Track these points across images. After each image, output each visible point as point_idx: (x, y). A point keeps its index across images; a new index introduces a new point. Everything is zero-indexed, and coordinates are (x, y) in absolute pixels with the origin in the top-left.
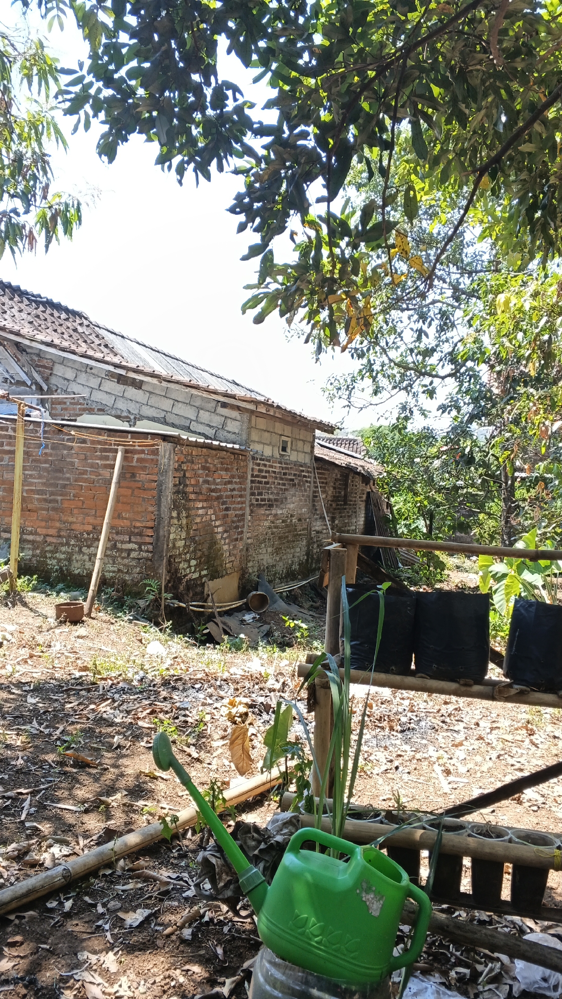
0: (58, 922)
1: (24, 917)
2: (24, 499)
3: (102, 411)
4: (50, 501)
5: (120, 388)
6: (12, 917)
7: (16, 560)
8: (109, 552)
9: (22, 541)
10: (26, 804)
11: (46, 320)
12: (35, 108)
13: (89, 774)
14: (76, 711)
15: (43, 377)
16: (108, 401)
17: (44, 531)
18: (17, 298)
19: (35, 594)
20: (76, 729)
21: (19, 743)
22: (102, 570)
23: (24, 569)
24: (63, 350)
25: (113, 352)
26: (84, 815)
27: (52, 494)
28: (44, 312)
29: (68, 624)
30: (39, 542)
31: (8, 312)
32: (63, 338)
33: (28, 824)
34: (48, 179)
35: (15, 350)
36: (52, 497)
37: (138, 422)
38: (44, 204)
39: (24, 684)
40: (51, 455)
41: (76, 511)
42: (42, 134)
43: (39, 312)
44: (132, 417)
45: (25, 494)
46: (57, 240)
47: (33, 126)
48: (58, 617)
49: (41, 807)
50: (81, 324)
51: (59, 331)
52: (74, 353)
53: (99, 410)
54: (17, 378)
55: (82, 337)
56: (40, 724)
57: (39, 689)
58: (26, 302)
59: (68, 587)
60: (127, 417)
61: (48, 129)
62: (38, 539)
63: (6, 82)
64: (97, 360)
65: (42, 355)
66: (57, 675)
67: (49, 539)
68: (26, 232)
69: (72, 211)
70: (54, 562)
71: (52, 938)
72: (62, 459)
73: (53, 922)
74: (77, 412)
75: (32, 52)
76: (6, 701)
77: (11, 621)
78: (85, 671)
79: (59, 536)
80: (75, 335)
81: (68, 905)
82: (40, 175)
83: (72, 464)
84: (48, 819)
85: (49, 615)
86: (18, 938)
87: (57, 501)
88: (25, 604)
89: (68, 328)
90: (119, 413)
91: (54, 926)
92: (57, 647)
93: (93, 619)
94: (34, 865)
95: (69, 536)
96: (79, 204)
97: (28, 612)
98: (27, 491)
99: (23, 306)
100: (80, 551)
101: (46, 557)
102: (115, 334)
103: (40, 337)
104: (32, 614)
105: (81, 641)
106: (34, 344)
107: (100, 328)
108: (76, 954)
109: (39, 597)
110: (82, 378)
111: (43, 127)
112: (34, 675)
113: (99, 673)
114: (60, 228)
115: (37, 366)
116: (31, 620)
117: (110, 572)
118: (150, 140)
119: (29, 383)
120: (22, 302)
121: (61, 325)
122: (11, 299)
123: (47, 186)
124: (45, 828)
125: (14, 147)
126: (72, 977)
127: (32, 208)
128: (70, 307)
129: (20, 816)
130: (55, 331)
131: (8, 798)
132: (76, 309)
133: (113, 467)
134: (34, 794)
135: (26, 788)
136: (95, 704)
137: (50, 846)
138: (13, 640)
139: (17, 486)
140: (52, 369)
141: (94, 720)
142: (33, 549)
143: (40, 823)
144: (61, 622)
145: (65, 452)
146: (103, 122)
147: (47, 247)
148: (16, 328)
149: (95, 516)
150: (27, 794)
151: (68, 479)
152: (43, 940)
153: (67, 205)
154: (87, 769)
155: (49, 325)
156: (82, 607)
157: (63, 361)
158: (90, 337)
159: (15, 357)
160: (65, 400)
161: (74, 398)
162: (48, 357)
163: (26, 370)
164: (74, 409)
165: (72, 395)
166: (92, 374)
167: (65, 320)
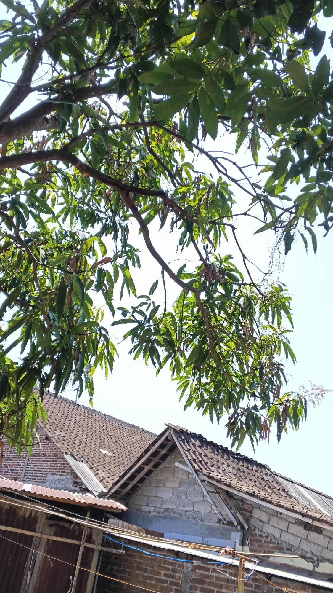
3: (290, 550)
5: (305, 532)
11: (244, 472)
12: (270, 331)
15: (244, 519)
16: (294, 542)
18: (226, 457)
24: (263, 500)
25: (288, 495)
28: (243, 466)
31: (221, 467)
32: (256, 485)
34: (281, 382)
35: (226, 497)
37: (321, 564)
38: (277, 401)
43: (239, 466)
44: (315, 559)
50: (266, 474)
51: (253, 480)
52: (270, 502)
53: (288, 549)
54: (227, 520)
55: (267, 484)
58: (231, 459)
60: (311, 558)
64: (288, 510)
65: (244, 501)
68: (261, 423)
69: (300, 407)
74: (271, 550)
80: (262, 482)
89: (258, 477)
90: (304, 553)
96: (305, 401)
99: (229, 462)
102: (287, 480)
103: (244, 488)
106: (240, 494)
107: (277, 476)
110: (274, 521)
115: (241, 509)
119: (236, 523)
120: (228, 459)
121: (254, 475)
122: (222, 457)
123: (279, 388)
128: (258, 461)
130: (251, 480)
140: (251, 512)
148: (228, 481)
155: (246, 475)
157: (259, 507)
158: (272, 483)
159: (225, 501)
160: (261, 539)
161: (267, 537)
162: (249, 503)
163: (233, 512)
164: (268, 547)
165: (266, 535)
166: (282, 518)
167: (257, 471)
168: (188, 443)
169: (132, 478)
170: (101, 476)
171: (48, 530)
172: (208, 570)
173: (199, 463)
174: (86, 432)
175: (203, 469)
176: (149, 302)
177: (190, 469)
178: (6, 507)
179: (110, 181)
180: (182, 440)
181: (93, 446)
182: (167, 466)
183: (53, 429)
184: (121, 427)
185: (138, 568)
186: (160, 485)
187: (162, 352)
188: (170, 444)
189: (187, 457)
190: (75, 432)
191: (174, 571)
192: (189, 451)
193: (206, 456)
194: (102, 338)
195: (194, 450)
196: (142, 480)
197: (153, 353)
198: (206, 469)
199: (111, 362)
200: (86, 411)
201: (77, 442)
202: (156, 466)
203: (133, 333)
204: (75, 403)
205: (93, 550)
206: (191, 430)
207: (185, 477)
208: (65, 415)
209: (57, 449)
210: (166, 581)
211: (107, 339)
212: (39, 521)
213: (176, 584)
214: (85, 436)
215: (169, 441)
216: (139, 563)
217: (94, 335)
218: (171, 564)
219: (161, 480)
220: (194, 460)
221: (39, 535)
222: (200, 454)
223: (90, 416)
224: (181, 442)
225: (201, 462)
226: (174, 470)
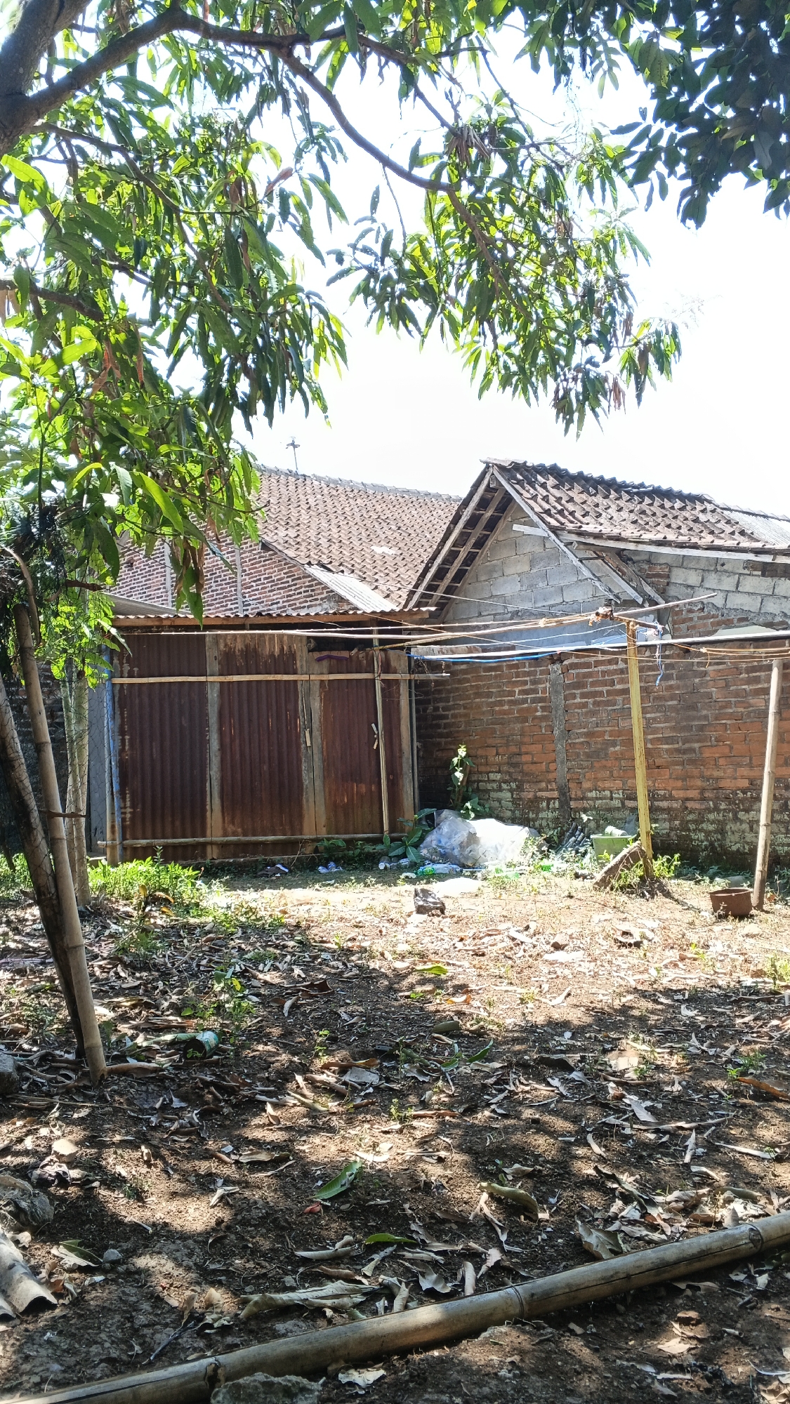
0: (749, 1302)
1: (699, 1289)
2: (648, 753)
3: (745, 620)
4: (685, 752)
5: (768, 582)
6: (682, 1286)
7: (648, 833)
8: (777, 817)
9: (652, 810)
10: (691, 1142)
11: (654, 514)
12: (601, 221)
13: (778, 1111)
14: (752, 1028)
15: (657, 591)
16: (750, 604)
17: (681, 794)
18: (613, 495)
19: (680, 881)
20: (753, 1050)
21: (673, 1064)
22: (771, 845)
23: (661, 847)
24: (681, 546)
25: (752, 538)
26: (777, 1165)
27: (685, 741)
28: (651, 505)
29: (731, 918)
30: (676, 809)
31: (604, 514)
32: (679, 532)
33: (694, 1169)
34: (629, 307)
35: (618, 562)
36: (687, 746)
38: (629, 341)
39: (676, 991)
40: (678, 688)
41: (722, 762)
42: (615, 252)
43: (644, 506)
45: (649, 746)
46: (653, 384)
47: (602, 244)
48: (715, 908)
49: (712, 1148)
50: (703, 511)
51: (674, 526)
52: (695, 546)
53: (741, 620)
54: (623, 597)
55: (706, 527)
56: (702, 1042)
57: (695, 999)
58: (626, 497)
59: (726, 870)
60: (782, 623)
61: (622, 242)
62: (675, 805)
63: (560, 200)
64: (729, 550)
65: (653, 561)
66: (720, 983)
67: (690, 805)
68: (609, 385)
69: (667, 339)
70: (702, 836)
71: (741, 1321)
72: (694, 690)
73: (741, 1302)
74: (710, 629)
75: (589, 150)
76: (653, 1012)
77: (652, 916)
78: (759, 976)
79: (703, 799)
80: (697, 527)
81: (762, 1280)
82: (619, 305)
83: (709, 695)
84: (724, 1165)
85: (702, 907)
86: (693, 1314)
87: (693, 750)
88: (668, 894)
89: (686, 519)
90: (770, 619)
91: (743, 1306)
92: (717, 948)
93: (767, 912)
94: (709, 1222)
95: (717, 798)
96: (674, 328)
97: (673, 905)
98: (652, 741)
99: (622, 503)
100: (736, 819)
101: (689, 830)
102: (753, 514)
103: (647, 536)
104: (679, 907)
105: (752, 941)
106: (641, 547)
107: (731, 510)
108: (780, 1350)
109: (687, 885)
110: (712, 580)
111: (615, 242)
112: (689, 982)
113: (782, 979)
114: (653, 366)
115: (649, 576)
116: (678, 915)
117: (783, 845)
118: (753, 180)
119: (640, 600)
120: (619, 498)
121: (676, 517)
122: (606, 497)
123: (630, 316)
124: (719, 1176)
125: (582, 280)
126: (776, 1378)
127: (614, 351)
128: (686, 492)
129: (683, 1157)
130: (669, 526)
131: (665, 1132)
132: (695, 492)
133: (766, 691)
134: (699, 1130)
135: (687, 1122)
136: (780, 1019)
137: (729, 1201)
138: (656, 939)
139: (637, 733)
140: (668, 577)
141: (780, 1039)
142: (670, 820)
143: (712, 1168)
144: (720, 917)
145: (697, 680)
146: (683, 177)
147: (639, 397)
148: (616, 531)
149: (751, 766)
150: (691, 1129)
151: (706, 717)
152: (729, 1322)
153: (658, 334)
154: (775, 1103)
155: (660, 520)
156: (748, 895)
157: (683, 562)
158: (719, 525)
159: (618, 571)
160: (691, 615)
161: (702, 609)
162: (662, 561)
163: (634, 584)
164: (705, 625)
165: (700, 606)
166: (726, 571)
167: (681, 509)
168: (532, 484)
169: (440, 574)
170: (384, 588)
171: (316, 667)
172: (588, 665)
173: (558, 516)
174: (334, 521)
175: (567, 523)
176: (375, 226)
177: (542, 531)
178: (239, 645)
179: (256, 39)
180: (519, 482)
181: (356, 543)
182: (501, 538)
183: (271, 527)
184: (401, 500)
185: (478, 695)
186: (495, 575)
187: (419, 308)
188: (498, 496)
189: (532, 509)
190: (314, 526)
191: (534, 682)
192: (534, 498)
193: (571, 500)
194: (315, 310)
195: (545, 493)
196: (460, 575)
197: (402, 316)
198: (572, 522)
199: (341, 350)
200: (323, 484)
201: (323, 541)
202: (480, 544)
203: (365, 290)
204: (297, 474)
205: (397, 682)
206: (533, 461)
207: (538, 549)
208: (285, 498)
209: (290, 564)
210: (525, 701)
211: (322, 311)
212: (298, 658)
213: (542, 700)
214: (335, 530)
215: (495, 490)
216: (477, 687)
217: (299, 308)
218: (528, 674)
219: (495, 566)
220: (548, 512)
221: (306, 677)
222: (559, 500)
223: (334, 492)
224: (517, 487)
225: (561, 512)
226: (515, 543)
